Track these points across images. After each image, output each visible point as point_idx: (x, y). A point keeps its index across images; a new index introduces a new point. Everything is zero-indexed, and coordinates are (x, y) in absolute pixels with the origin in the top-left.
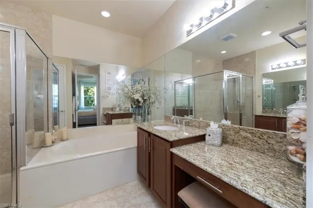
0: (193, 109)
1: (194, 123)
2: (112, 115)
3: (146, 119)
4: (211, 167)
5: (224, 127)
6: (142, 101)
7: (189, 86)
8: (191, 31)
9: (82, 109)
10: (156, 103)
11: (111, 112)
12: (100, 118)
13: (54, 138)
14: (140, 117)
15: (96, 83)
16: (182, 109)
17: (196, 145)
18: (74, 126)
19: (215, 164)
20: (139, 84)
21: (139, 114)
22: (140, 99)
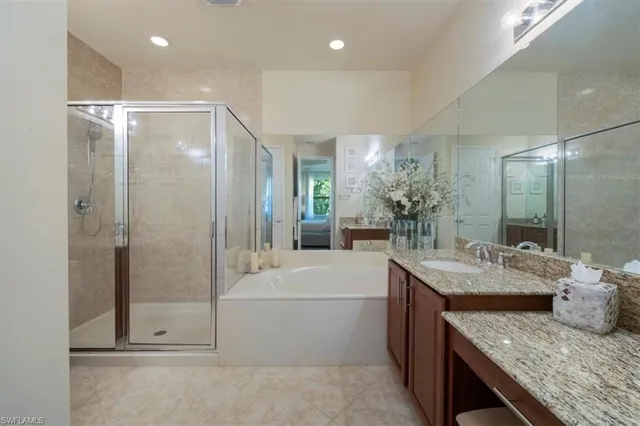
0: (560, 227)
1: (530, 262)
2: (353, 232)
3: (419, 244)
4: (532, 374)
5: (625, 284)
6: (408, 205)
7: (552, 166)
8: (526, 23)
9: (311, 219)
10: (445, 208)
11: (352, 227)
12: (336, 237)
13: (261, 261)
14: (404, 238)
15: (329, 172)
16: (529, 225)
17: (518, 317)
18: (295, 248)
19: (551, 372)
20: (404, 169)
21: (402, 233)
22: (405, 201)
